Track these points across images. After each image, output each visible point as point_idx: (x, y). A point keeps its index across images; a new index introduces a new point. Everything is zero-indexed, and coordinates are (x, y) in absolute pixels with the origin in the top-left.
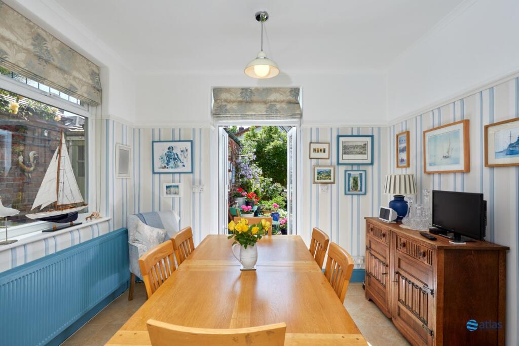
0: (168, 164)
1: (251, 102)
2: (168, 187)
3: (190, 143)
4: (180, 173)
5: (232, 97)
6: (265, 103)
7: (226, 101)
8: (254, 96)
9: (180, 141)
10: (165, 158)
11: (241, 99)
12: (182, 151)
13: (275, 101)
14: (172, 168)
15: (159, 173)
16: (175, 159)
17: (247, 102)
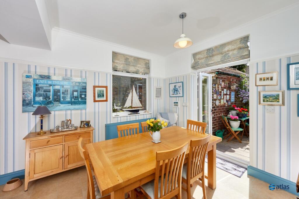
0: (174, 93)
1: (213, 56)
2: (174, 103)
3: (181, 83)
4: (179, 97)
5: (202, 56)
6: (222, 54)
7: (199, 59)
8: (214, 51)
9: (178, 82)
10: (173, 90)
11: (206, 56)
12: (179, 87)
13: (228, 51)
14: (176, 94)
15: (172, 97)
16: (177, 91)
17: (210, 57)
